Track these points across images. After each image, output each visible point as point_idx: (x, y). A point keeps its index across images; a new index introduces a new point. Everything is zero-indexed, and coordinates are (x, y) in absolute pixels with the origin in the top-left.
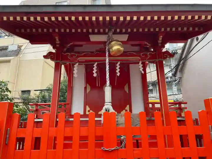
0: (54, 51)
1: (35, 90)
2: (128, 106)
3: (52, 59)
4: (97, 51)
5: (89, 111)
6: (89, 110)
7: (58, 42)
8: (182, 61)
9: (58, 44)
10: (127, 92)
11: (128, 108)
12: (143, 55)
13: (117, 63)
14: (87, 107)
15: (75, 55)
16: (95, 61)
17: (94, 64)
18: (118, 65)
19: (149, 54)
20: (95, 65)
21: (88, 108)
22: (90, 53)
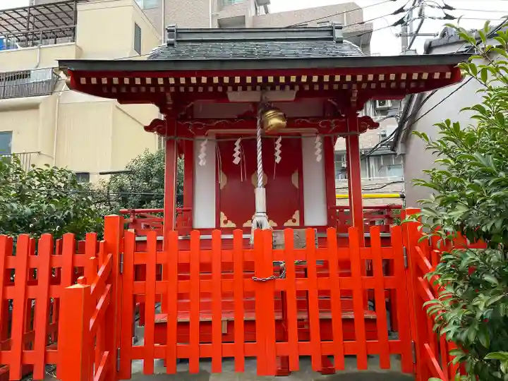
0: (162, 117)
1: (101, 174)
2: (297, 212)
3: (161, 133)
4: (240, 117)
5: (225, 222)
6: (226, 219)
7: (170, 102)
8: (407, 122)
9: (170, 106)
10: (297, 186)
11: (296, 215)
12: (322, 124)
13: (276, 139)
14: (222, 214)
15: (201, 126)
16: (237, 136)
17: (235, 142)
18: (278, 142)
19: (334, 122)
20: (237, 144)
21: (223, 217)
22: (227, 122)
